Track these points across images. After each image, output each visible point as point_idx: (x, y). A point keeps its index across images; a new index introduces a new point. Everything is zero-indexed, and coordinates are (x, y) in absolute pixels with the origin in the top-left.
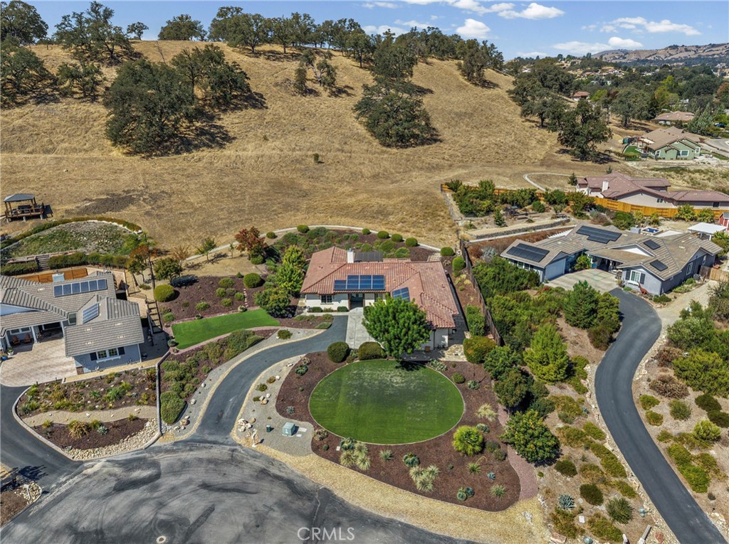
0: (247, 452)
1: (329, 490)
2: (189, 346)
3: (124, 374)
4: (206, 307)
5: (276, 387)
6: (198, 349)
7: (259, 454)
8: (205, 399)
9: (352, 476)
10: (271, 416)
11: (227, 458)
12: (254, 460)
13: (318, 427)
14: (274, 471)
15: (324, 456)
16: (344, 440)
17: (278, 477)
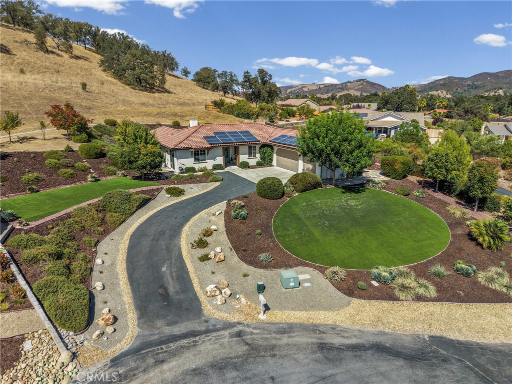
0: (264, 329)
1: (441, 337)
2: (43, 217)
4: (37, 180)
6: (61, 219)
7: (285, 326)
8: (117, 278)
9: (432, 309)
10: (245, 271)
11: (242, 349)
12: (289, 337)
13: (321, 267)
14: (337, 341)
15: (370, 298)
16: (375, 271)
17: (356, 348)
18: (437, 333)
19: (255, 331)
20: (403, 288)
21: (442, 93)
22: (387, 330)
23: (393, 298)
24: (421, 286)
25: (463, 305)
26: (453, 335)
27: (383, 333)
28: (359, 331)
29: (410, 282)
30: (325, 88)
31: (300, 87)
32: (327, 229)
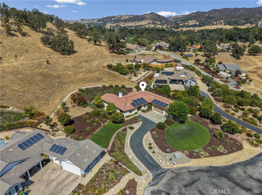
1: (211, 166)
2: (108, 145)
3: (103, 167)
4: (90, 129)
5: (154, 145)
7: (180, 168)
9: (208, 159)
10: (165, 155)
11: (175, 175)
12: (182, 170)
13: (182, 151)
14: (192, 170)
15: (195, 158)
16: (195, 151)
17: (196, 171)
18: (210, 165)
19: (175, 170)
20: (202, 155)
21: (194, 21)
22: (200, 166)
23: (200, 157)
24: (206, 153)
25: (215, 157)
26: (213, 165)
27: (200, 167)
28: (195, 167)
29: (203, 153)
30: (133, 18)
31: (119, 17)
32: (180, 138)
